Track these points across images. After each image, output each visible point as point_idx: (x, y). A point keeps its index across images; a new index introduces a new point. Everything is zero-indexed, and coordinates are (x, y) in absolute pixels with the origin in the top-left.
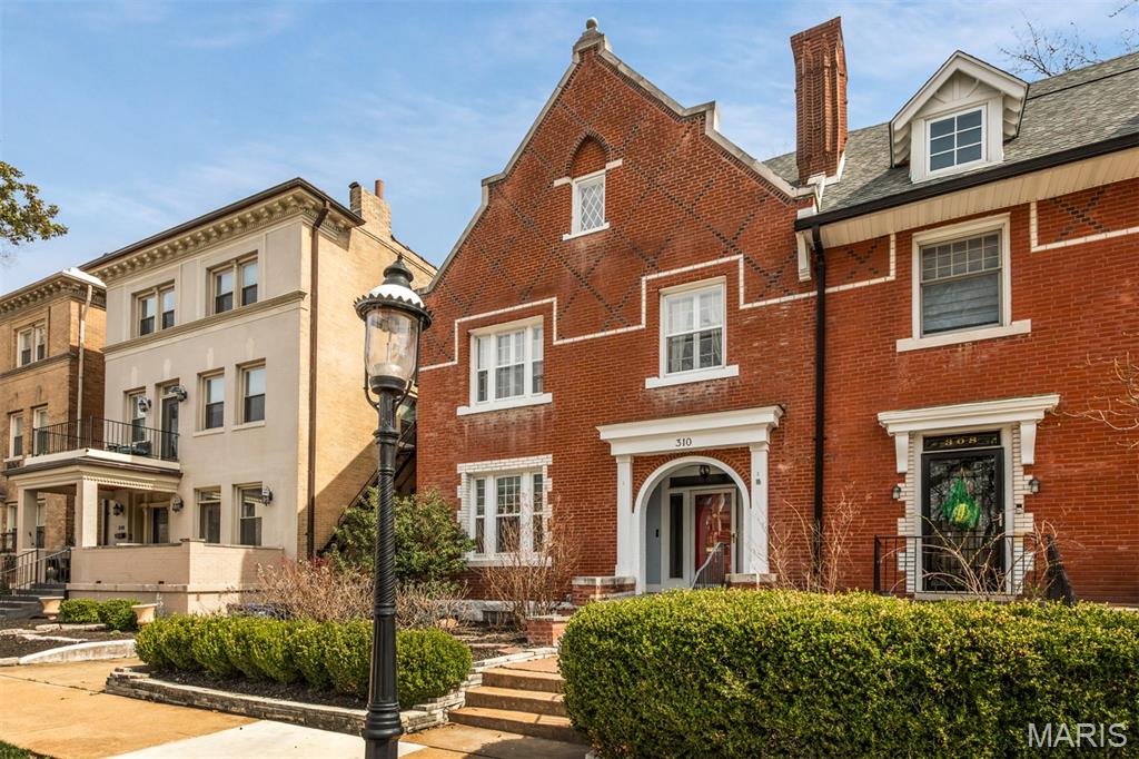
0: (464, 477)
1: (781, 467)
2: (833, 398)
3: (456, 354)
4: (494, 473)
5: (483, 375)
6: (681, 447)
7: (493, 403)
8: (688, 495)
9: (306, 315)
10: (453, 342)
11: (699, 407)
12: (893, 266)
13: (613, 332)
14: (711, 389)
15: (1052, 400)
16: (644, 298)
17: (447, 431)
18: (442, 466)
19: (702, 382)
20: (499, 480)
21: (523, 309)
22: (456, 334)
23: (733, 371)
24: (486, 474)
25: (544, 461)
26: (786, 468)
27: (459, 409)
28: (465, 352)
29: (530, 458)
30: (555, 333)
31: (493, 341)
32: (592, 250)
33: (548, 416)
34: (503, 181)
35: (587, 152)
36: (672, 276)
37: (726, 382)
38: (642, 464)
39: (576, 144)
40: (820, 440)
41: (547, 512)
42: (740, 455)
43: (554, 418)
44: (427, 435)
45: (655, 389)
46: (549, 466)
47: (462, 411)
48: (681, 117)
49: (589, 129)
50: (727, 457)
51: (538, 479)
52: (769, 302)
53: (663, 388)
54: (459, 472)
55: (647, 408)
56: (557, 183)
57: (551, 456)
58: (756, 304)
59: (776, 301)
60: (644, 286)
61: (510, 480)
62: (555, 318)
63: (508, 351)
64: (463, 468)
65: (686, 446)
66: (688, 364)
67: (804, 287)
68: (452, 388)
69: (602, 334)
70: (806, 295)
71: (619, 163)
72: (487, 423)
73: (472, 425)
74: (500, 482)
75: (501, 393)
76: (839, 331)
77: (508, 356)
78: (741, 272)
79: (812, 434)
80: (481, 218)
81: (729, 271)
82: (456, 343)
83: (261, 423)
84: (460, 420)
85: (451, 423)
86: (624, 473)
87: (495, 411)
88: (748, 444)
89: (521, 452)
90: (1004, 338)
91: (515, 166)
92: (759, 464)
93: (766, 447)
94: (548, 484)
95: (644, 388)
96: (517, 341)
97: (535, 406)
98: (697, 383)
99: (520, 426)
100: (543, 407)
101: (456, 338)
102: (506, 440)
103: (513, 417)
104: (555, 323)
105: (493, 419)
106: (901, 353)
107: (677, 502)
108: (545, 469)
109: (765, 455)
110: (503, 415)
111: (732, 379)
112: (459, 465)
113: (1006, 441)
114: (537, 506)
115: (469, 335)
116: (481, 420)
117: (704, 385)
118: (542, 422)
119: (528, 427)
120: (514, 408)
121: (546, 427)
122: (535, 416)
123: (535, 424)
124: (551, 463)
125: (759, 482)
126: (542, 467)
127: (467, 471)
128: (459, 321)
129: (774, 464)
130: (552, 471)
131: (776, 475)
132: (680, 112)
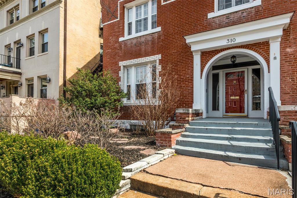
0: (122, 68)
1: (288, 50)
3: (119, 15)
4: (135, 65)
5: (130, 24)
6: (230, 43)
7: (134, 35)
8: (222, 73)
9: (62, 10)
10: (117, 11)
14: (245, 14)
17: (115, 48)
18: (113, 63)
19: (239, 11)
20: (137, 68)
22: (119, 7)
23: (258, 3)
24: (131, 65)
25: (158, 57)
26: (292, 50)
27: (120, 38)
28: (123, 14)
29: (151, 57)
31: (134, 9)
33: (159, 38)
37: (253, 9)
38: (206, 55)
41: (159, 81)
43: (162, 38)
45: (213, 18)
46: (159, 60)
47: (121, 39)
50: (254, 47)
51: (154, 66)
53: (217, 17)
54: (120, 65)
55: (209, 26)
57: (160, 55)
63: (141, 13)
64: (122, 64)
65: (233, 43)
66: (229, 6)
68: (117, 30)
72: (132, 43)
73: (126, 45)
75: (138, 31)
77: (141, 15)
82: (119, 11)
83: (47, 53)
84: (120, 44)
85: (117, 45)
86: (197, 60)
87: (135, 38)
88: (269, 39)
89: (147, 55)
92: (275, 49)
93: (280, 40)
94: (159, 68)
95: (207, 18)
97: (153, 33)
98: (237, 12)
99: (146, 43)
100: (157, 34)
101: (119, 9)
102: (140, 50)
103: (143, 39)
105: (134, 42)
107: (216, 78)
108: (158, 61)
109: (279, 43)
110: (139, 39)
111: (257, 7)
112: (120, 62)
114: (154, 79)
115: (124, 7)
116: (129, 42)
117: (240, 12)
118: (156, 40)
119: (150, 43)
120: (143, 35)
121: (158, 42)
122: (153, 38)
123: (153, 42)
124: (160, 58)
125: (275, 58)
126: (156, 61)
127: (123, 65)
128: (120, 1)
129: (283, 48)
130: (161, 62)
131: (285, 54)
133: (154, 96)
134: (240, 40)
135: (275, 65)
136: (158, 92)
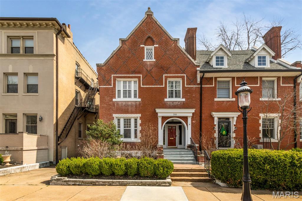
0: (115, 118)
1: (193, 121)
2: (203, 108)
3: (112, 84)
4: (123, 117)
5: (119, 91)
6: (174, 115)
7: (122, 99)
9: (55, 62)
10: (111, 81)
11: (176, 107)
12: (214, 84)
13: (156, 86)
14: (179, 103)
15: (239, 114)
16: (164, 79)
17: (110, 105)
18: (108, 114)
19: (177, 101)
20: (124, 119)
21: (132, 76)
22: (112, 79)
23: (184, 100)
24: (121, 117)
25: (139, 115)
28: (114, 84)
29: (135, 114)
30: (141, 84)
31: (122, 83)
32: (151, 65)
33: (140, 104)
34: (126, 41)
35: (150, 41)
36: (171, 76)
37: (182, 102)
38: (164, 118)
39: (146, 37)
40: (201, 117)
41: (139, 128)
42: (185, 118)
43: (141, 105)
44: (103, 105)
45: (167, 101)
46: (140, 117)
47: (114, 100)
48: (172, 40)
49: (150, 35)
50: (183, 118)
51: (136, 120)
52: (191, 86)
54: (113, 116)
55: (165, 106)
56: (141, 46)
57: (140, 114)
58: (189, 86)
59: (192, 86)
60: (164, 77)
61: (127, 120)
62: (141, 80)
63: (126, 86)
64: (115, 115)
66: (172, 97)
67: (198, 84)
68: (111, 93)
69: (154, 86)
70: (198, 86)
71: (157, 46)
72: (122, 104)
73: (118, 104)
74: (125, 120)
75: (125, 96)
76: (204, 95)
77: (126, 87)
78: (185, 78)
79: (199, 115)
80: (120, 49)
81: (183, 78)
82: (112, 81)
84: (114, 103)
85: (111, 103)
86: (160, 120)
87: (125, 101)
88: (188, 116)
89: (132, 113)
90: (231, 101)
91: (129, 38)
93: (191, 117)
94: (139, 122)
95: (164, 101)
96: (129, 84)
97: (136, 101)
98: (176, 101)
99: (132, 106)
100: (138, 102)
101: (112, 80)
102: (128, 109)
103: (130, 103)
104: (141, 81)
105: (124, 103)
106: (215, 101)
109: (191, 119)
110: (127, 103)
111: (183, 101)
112: (113, 114)
113: (231, 120)
114: (136, 127)
115: (116, 80)
116: (120, 103)
117: (178, 102)
118: (138, 106)
119: (134, 106)
120: (130, 101)
122: (136, 104)
123: (136, 106)
124: (140, 116)
125: (190, 124)
126: (138, 117)
127: (116, 116)
128: (113, 75)
129: (192, 121)
130: (141, 118)
131: (192, 123)
132: (172, 38)
133: (136, 137)
134: (178, 115)
135: (190, 127)
136: (139, 135)
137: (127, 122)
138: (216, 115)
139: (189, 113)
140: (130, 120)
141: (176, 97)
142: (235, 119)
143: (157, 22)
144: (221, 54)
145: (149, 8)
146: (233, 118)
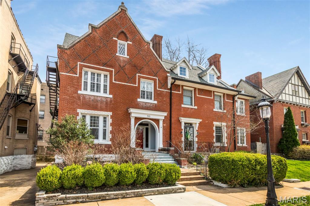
0: (80, 114)
2: (172, 113)
3: (78, 73)
4: (89, 114)
5: (86, 83)
6: (148, 117)
7: (89, 92)
10: (77, 69)
11: (149, 108)
12: (181, 91)
13: (130, 84)
14: (152, 105)
15: (201, 120)
16: (137, 79)
17: (74, 97)
18: (71, 108)
21: (103, 68)
23: (156, 102)
24: (87, 114)
25: (110, 114)
26: (165, 125)
28: (81, 73)
29: (105, 112)
30: (113, 79)
31: (90, 74)
32: (124, 61)
33: (111, 101)
34: (97, 28)
35: (123, 36)
36: (143, 76)
37: (154, 104)
38: (137, 119)
39: (120, 31)
40: (171, 120)
41: (109, 128)
42: (157, 121)
43: (113, 102)
44: (64, 97)
45: (140, 102)
47: (79, 92)
48: (145, 41)
49: (123, 30)
50: (155, 121)
51: (105, 118)
52: (162, 90)
53: (142, 102)
54: (78, 112)
55: (138, 106)
56: (114, 38)
57: (111, 113)
58: (160, 89)
59: (163, 90)
60: (137, 76)
61: (95, 117)
62: (113, 75)
63: (94, 78)
64: (79, 111)
66: (144, 98)
67: (168, 89)
68: (76, 83)
69: (127, 84)
70: (168, 91)
71: (131, 43)
72: (90, 98)
73: (84, 98)
74: (91, 117)
75: (92, 90)
76: (173, 100)
77: (94, 80)
78: (157, 81)
79: (169, 119)
80: (89, 35)
81: (155, 80)
82: (78, 70)
84: (79, 96)
85: (75, 95)
86: (133, 121)
87: (93, 95)
88: (160, 119)
89: (102, 110)
90: (194, 109)
91: (101, 26)
92: (161, 123)
93: (163, 120)
94: (109, 121)
95: (137, 101)
96: (98, 76)
97: (106, 97)
98: (149, 103)
99: (102, 102)
100: (109, 99)
101: (78, 68)
102: (97, 105)
103: (99, 99)
104: (113, 76)
105: (92, 98)
106: (182, 107)
108: (110, 116)
110: (96, 97)
111: (156, 104)
112: (78, 109)
113: (194, 125)
114: (105, 126)
115: (82, 69)
116: (88, 97)
118: (109, 102)
119: (104, 103)
120: (100, 96)
121: (110, 104)
122: (107, 100)
123: (107, 103)
125: (161, 127)
126: (108, 115)
127: (81, 112)
128: (80, 63)
129: (163, 124)
130: (112, 117)
131: (163, 126)
132: (145, 40)
133: (104, 138)
134: (152, 117)
135: (161, 129)
136: (109, 136)
137: (94, 120)
138: (184, 120)
139: (161, 115)
140: (98, 117)
141: (147, 98)
142: (198, 125)
143: (131, 20)
144: (184, 65)
145: (123, 3)
146: (196, 124)
